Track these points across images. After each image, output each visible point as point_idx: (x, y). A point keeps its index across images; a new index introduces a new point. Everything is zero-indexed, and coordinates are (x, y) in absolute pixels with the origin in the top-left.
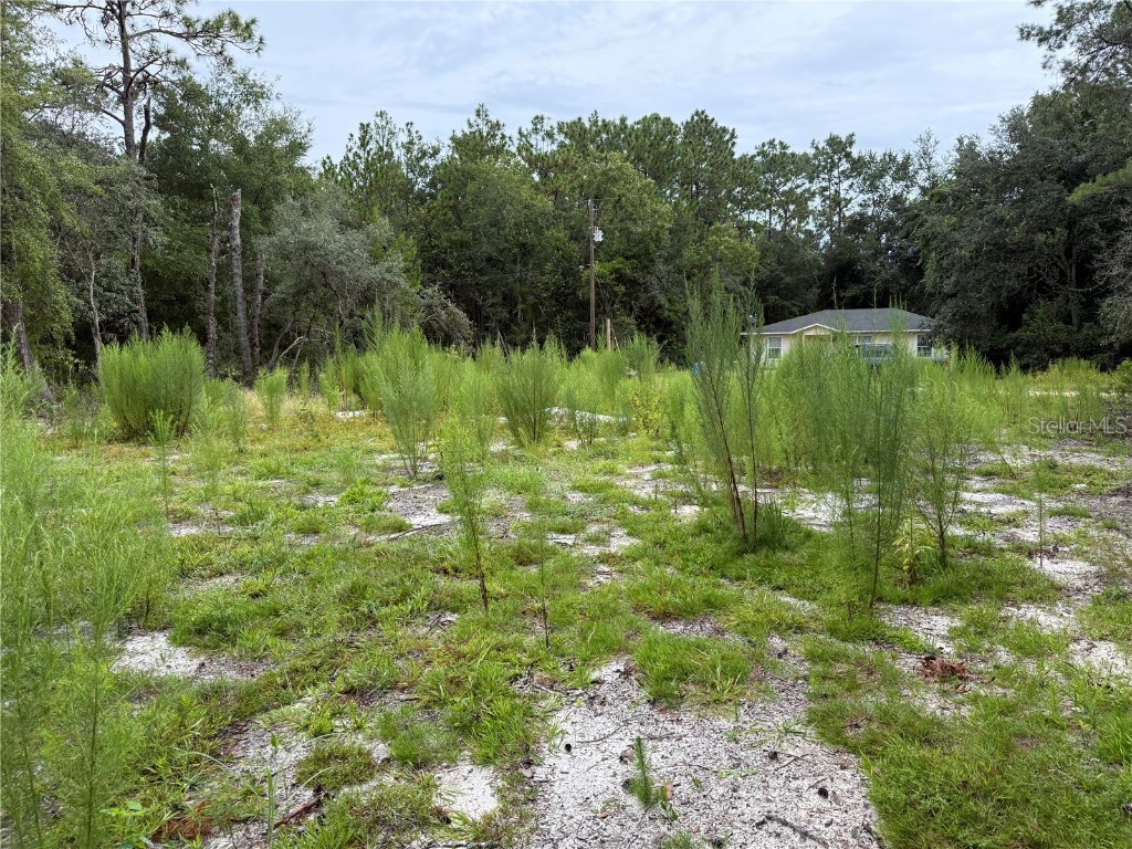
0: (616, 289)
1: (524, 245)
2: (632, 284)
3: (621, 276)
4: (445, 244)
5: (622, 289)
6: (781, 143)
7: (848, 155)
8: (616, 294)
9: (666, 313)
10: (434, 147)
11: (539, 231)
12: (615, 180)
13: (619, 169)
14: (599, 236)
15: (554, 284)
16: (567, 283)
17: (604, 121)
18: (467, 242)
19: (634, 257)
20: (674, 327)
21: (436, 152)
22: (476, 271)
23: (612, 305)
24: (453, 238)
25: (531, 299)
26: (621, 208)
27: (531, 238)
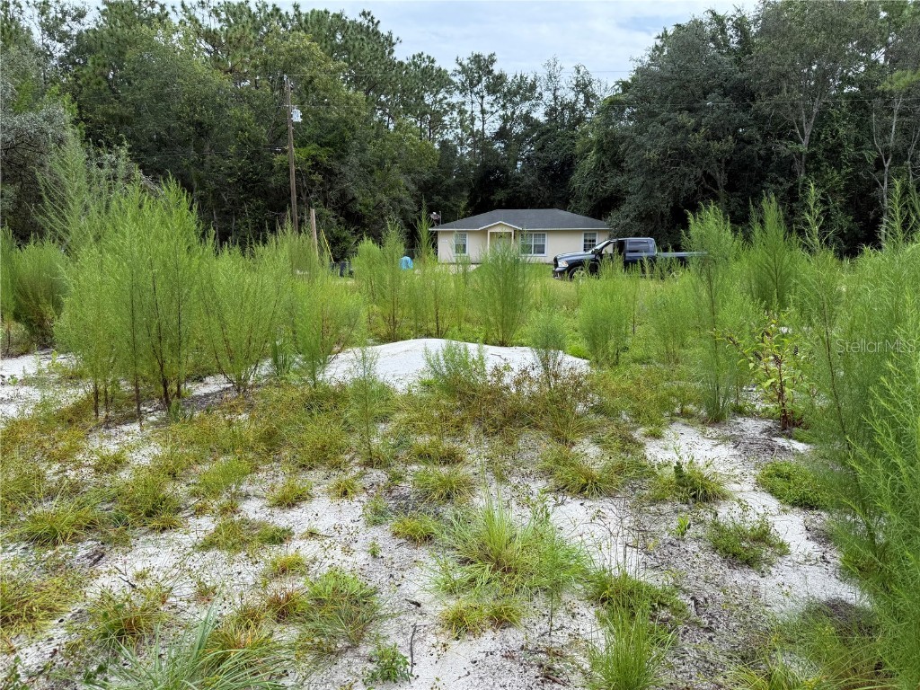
0: (314, 177)
1: (200, 124)
2: (329, 173)
3: (317, 164)
4: (100, 118)
5: (317, 177)
6: (429, 57)
7: (490, 72)
8: (312, 183)
9: (358, 207)
10: (77, 9)
11: (219, 108)
12: (303, 60)
13: (308, 48)
14: (297, 116)
15: (240, 169)
16: (255, 168)
17: (274, 5)
18: (127, 117)
19: (328, 144)
20: (366, 221)
21: (80, 15)
22: (141, 151)
23: (308, 195)
24: (111, 111)
25: (211, 185)
26: (314, 90)
27: (208, 116)
